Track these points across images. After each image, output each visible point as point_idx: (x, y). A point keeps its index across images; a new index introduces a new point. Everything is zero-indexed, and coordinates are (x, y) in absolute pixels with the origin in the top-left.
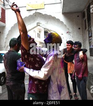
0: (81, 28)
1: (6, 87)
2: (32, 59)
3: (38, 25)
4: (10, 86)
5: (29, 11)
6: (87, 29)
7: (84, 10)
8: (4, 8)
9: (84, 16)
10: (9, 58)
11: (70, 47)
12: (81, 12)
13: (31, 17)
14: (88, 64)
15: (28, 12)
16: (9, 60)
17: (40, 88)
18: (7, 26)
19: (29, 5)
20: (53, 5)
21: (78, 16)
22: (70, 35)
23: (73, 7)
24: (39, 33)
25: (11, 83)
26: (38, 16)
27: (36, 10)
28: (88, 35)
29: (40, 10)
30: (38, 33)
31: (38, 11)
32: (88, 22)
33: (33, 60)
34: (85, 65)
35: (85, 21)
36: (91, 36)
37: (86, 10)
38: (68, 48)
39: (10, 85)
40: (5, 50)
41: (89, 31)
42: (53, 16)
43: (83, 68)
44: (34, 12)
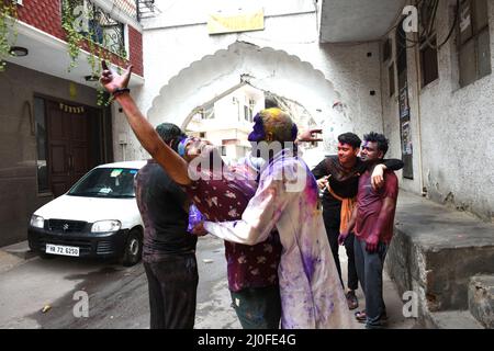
0: (378, 91)
1: (144, 269)
2: (215, 200)
3: (245, 80)
4: (152, 266)
5: (216, 38)
6: (396, 94)
7: (388, 33)
8: (138, 29)
9: (387, 55)
10: (147, 181)
11: (347, 153)
12: (379, 40)
13: (224, 56)
14: (398, 202)
15: (212, 39)
16: (148, 189)
17: (254, 272)
18: (147, 86)
19: (215, 19)
20: (291, 17)
21: (369, 54)
22: (342, 114)
23: (353, 25)
24: (248, 105)
25: (157, 257)
26: (244, 53)
27: (239, 33)
28: (398, 113)
29: (249, 34)
30: (246, 108)
31: (244, 38)
32: (399, 74)
33: (219, 202)
34: (390, 209)
35: (391, 68)
36: (408, 118)
37: (392, 36)
38: (341, 155)
39: (154, 262)
40: (141, 157)
41: (401, 102)
42: (290, 53)
43: (383, 215)
44: (231, 39)
